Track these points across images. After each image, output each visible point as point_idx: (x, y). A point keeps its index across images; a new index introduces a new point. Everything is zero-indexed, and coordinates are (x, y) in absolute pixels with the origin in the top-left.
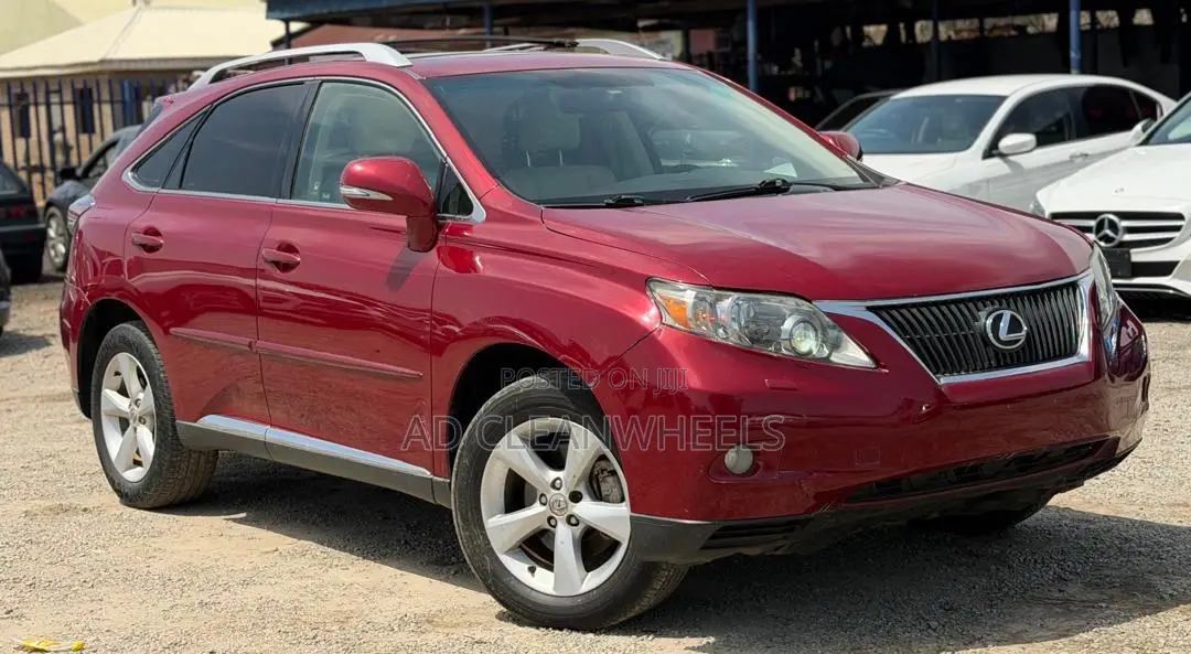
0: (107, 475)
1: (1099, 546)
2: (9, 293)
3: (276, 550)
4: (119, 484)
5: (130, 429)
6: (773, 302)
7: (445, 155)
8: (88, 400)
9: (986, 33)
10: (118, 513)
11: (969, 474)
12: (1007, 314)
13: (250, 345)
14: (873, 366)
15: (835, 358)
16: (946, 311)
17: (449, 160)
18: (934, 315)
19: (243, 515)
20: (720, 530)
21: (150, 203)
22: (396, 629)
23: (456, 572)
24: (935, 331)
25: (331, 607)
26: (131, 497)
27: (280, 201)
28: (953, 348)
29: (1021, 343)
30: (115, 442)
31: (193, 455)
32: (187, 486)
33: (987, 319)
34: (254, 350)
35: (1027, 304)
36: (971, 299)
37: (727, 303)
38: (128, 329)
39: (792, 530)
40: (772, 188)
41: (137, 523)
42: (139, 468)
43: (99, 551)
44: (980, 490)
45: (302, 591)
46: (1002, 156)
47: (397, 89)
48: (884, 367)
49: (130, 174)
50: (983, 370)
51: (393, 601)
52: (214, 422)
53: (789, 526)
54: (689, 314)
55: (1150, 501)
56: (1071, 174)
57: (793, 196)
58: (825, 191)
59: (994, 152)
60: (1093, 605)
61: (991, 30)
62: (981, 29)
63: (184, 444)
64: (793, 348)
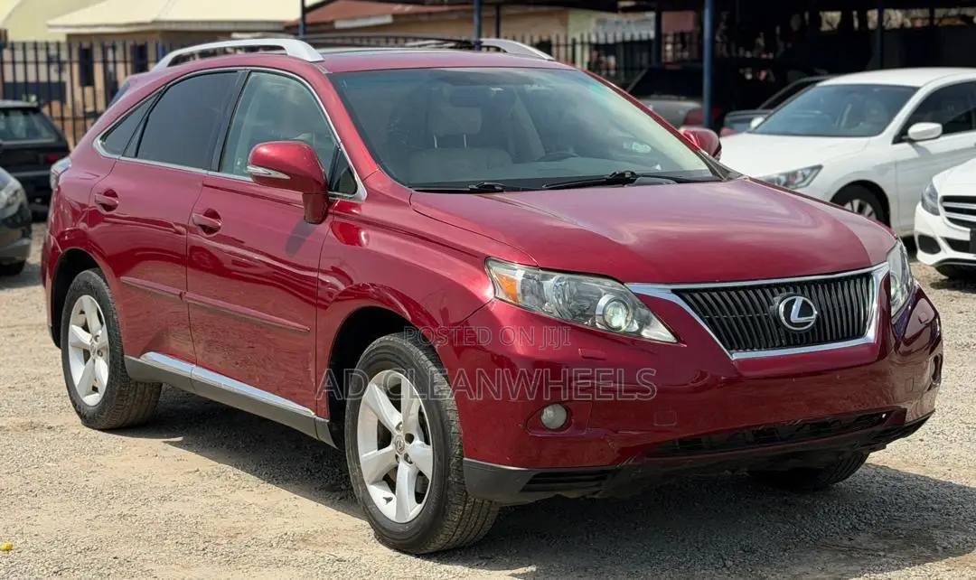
0: (71, 399)
1: (900, 501)
2: (30, 231)
3: (198, 471)
4: (79, 407)
5: (90, 360)
6: (591, 283)
7: (340, 141)
8: (59, 332)
9: (936, 22)
10: (77, 432)
11: (767, 435)
12: (799, 300)
13: (180, 295)
14: (675, 341)
15: (645, 333)
16: (744, 295)
17: (341, 145)
18: (733, 300)
19: (180, 439)
20: (535, 476)
21: (112, 167)
22: (274, 545)
23: (341, 499)
24: (732, 313)
25: (227, 523)
26: (90, 419)
27: (210, 173)
28: (748, 328)
29: (809, 326)
30: (78, 370)
31: (139, 386)
32: (134, 412)
33: (780, 303)
34: (184, 299)
35: (820, 291)
36: (768, 286)
37: (552, 282)
38: (89, 275)
39: (604, 478)
40: (620, 180)
41: (90, 442)
42: (97, 394)
43: (50, 464)
44: (784, 449)
45: (208, 509)
46: (912, 141)
47: (307, 81)
48: (684, 343)
49: (99, 142)
50: (774, 347)
51: (280, 520)
52: (154, 359)
53: (601, 475)
54: (518, 290)
55: (961, 464)
56: (965, 161)
57: (637, 187)
58: (669, 183)
59: (904, 137)
60: (874, 553)
61: (941, 20)
62: (932, 18)
63: (131, 376)
64: (606, 323)
